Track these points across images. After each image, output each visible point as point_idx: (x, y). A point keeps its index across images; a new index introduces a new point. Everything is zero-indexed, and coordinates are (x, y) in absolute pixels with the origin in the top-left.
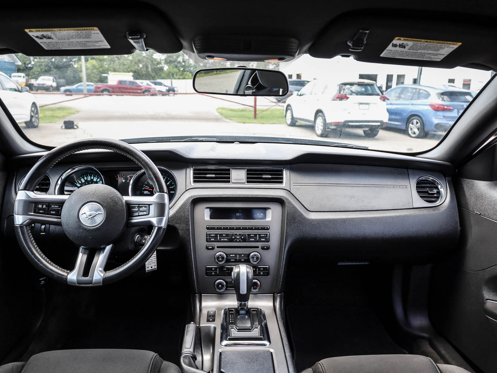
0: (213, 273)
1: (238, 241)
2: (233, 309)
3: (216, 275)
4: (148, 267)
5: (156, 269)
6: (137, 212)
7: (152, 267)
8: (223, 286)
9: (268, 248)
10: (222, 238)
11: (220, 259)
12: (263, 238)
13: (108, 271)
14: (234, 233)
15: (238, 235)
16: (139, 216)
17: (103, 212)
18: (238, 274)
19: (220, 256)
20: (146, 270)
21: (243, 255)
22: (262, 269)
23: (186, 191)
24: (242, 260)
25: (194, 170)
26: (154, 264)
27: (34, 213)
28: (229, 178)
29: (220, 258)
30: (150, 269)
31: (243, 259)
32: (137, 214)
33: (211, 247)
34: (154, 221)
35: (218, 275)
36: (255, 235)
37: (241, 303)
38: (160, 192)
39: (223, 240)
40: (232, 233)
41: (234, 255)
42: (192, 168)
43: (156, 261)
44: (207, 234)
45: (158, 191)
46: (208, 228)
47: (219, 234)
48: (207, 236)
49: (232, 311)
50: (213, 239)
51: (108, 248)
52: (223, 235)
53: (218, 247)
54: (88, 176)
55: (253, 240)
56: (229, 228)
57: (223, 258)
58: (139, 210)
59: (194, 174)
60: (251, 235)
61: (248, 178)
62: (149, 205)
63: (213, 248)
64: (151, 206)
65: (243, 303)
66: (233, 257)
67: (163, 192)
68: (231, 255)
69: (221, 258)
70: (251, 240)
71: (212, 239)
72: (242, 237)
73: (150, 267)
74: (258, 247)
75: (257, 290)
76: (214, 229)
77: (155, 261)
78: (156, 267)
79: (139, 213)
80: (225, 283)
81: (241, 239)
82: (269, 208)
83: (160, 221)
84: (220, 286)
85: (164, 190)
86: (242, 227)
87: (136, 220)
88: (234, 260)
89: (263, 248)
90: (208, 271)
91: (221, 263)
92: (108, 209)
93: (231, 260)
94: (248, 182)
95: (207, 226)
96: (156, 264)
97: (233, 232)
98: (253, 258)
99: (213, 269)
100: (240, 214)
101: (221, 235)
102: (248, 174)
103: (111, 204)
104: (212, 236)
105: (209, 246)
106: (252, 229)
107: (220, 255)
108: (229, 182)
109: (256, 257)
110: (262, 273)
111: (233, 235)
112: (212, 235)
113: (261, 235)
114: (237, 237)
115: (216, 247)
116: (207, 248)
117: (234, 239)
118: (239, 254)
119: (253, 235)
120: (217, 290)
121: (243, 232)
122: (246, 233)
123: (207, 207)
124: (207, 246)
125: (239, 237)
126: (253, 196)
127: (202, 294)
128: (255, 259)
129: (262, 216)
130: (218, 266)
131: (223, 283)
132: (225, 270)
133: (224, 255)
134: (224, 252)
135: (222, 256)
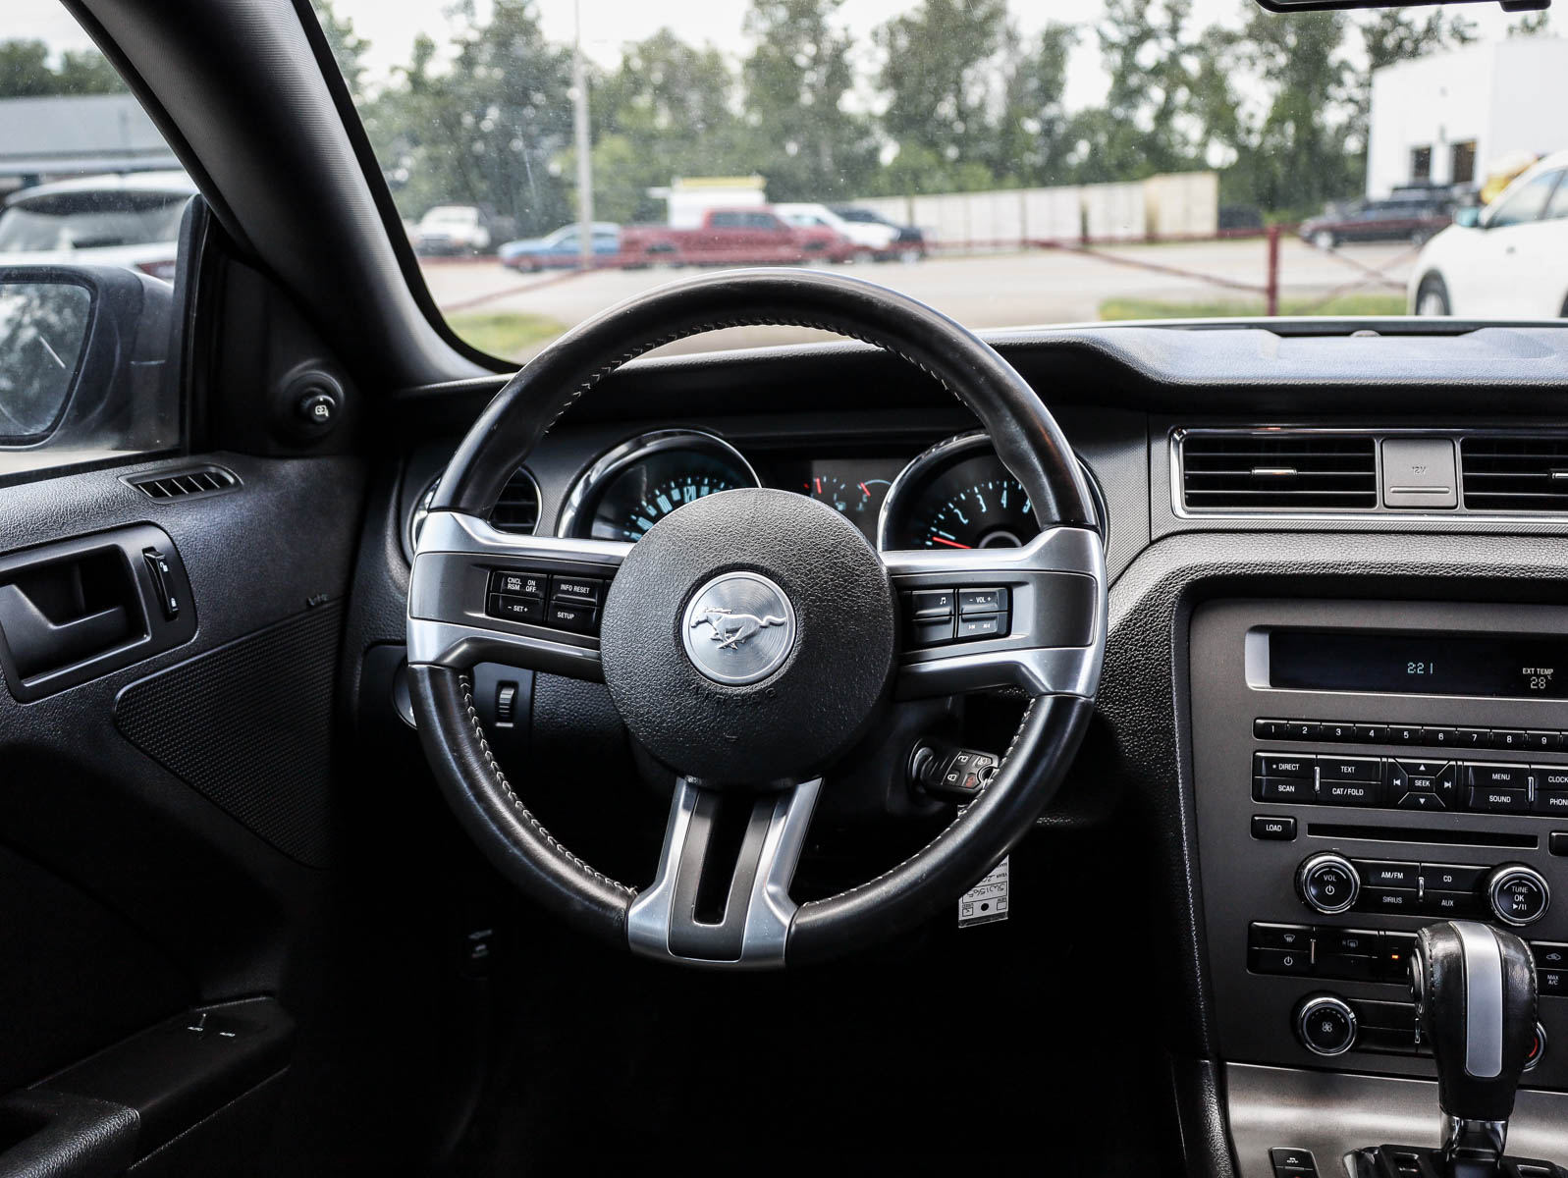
0: (1288, 961)
1: (1422, 801)
2: (1416, 1157)
3: (1303, 969)
4: (968, 906)
5: (1001, 915)
6: (948, 622)
7: (985, 907)
8: (1341, 1027)
10: (1338, 786)
11: (1330, 890)
12: (1557, 791)
13: (811, 900)
14: (1400, 761)
15: (1422, 773)
16: (956, 641)
17: (790, 615)
18: (1455, 967)
19: (1329, 872)
20: (961, 918)
21: (1448, 879)
22: (1554, 956)
23: (1152, 543)
24: (1444, 903)
25: (1190, 445)
26: (996, 893)
27: (488, 614)
28: (1370, 483)
29: (1328, 883)
30: (978, 913)
31: (1447, 897)
32: (946, 632)
33: (1276, 828)
34: (1034, 664)
35: (1312, 971)
36: (1519, 777)
37: (1466, 1123)
38: (1065, 522)
39: (1339, 791)
40: (1392, 760)
41: (1401, 876)
42: (1180, 433)
43: (1007, 878)
44: (1257, 761)
45: (1056, 517)
46: (1262, 732)
47: (1323, 763)
48: (1256, 771)
49: (1410, 1162)
50: (1291, 789)
51: (806, 793)
52: (1345, 769)
53: (1314, 829)
54: (686, 485)
55: (1506, 799)
56: (1372, 733)
57: (1343, 884)
58: (956, 614)
59: (1188, 463)
60: (1495, 777)
61: (1469, 484)
62: (1009, 587)
63: (1288, 834)
64: (1017, 592)
65: (1474, 1125)
66: (1395, 882)
67: (1081, 522)
68: (1387, 875)
69: (1332, 883)
70: (1492, 798)
71: (1281, 788)
72: (1446, 785)
73: (978, 906)
74: (1531, 841)
75: (1530, 1065)
76: (1293, 734)
77: (1001, 879)
78: (1004, 907)
79: (956, 630)
80: (1352, 1015)
81: (1442, 792)
83: (1066, 670)
84: (1327, 1027)
85: (1082, 515)
86: (1444, 732)
87: (940, 662)
88: (1399, 900)
89: (1559, 848)
90: (1262, 949)
91: (1331, 911)
92: (814, 601)
93: (1388, 899)
94: (1470, 503)
95: (1259, 721)
96: (1005, 892)
97: (1392, 754)
98: (1507, 891)
99: (1289, 939)
100: (1427, 669)
101: (1331, 769)
102: (1468, 465)
103: (826, 582)
104: (1286, 773)
105: (1269, 822)
106: (1498, 743)
107: (1330, 869)
108: (1370, 502)
109: (1524, 890)
110: (1553, 980)
111: (1393, 770)
112: (1283, 767)
113: (1552, 780)
114: (1418, 783)
115: (1303, 827)
116: (1258, 831)
117: (1399, 791)
118: (1425, 872)
119: (1505, 777)
120: (1311, 1047)
121: (1449, 760)
122: (1466, 764)
123: (1256, 624)
124: (1257, 818)
125: (1427, 779)
126: (1506, 572)
127: (1228, 1063)
128: (1517, 903)
129: (1545, 676)
130: (1312, 926)
131: (1343, 1016)
132: (1352, 945)
133: (1350, 871)
134: (1348, 855)
135: (1338, 876)
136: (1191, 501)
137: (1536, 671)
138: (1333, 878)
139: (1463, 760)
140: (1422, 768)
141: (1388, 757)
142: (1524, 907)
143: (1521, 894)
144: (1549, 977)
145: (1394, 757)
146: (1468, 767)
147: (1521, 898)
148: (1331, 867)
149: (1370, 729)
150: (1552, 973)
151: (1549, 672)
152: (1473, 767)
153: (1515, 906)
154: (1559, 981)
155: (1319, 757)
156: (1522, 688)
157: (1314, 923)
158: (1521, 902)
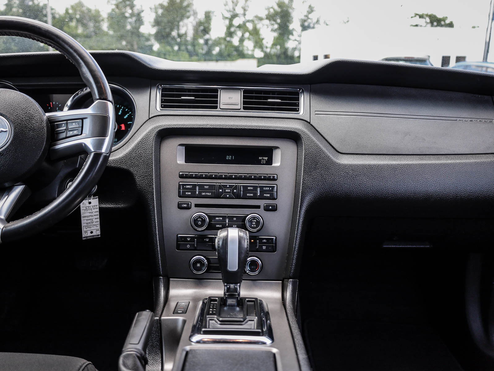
0: (188, 246)
1: (228, 196)
2: (217, 299)
3: (193, 248)
4: (86, 232)
5: (98, 235)
6: (64, 132)
7: (92, 232)
8: (202, 264)
9: (274, 209)
10: (204, 192)
11: (200, 223)
12: (266, 192)
13: (11, 221)
14: (221, 184)
15: (228, 188)
16: (66, 138)
17: (9, 128)
20: (83, 236)
21: (235, 219)
22: (264, 241)
23: (150, 119)
24: (234, 226)
26: (95, 228)
28: (216, 102)
30: (89, 234)
31: (235, 224)
32: (63, 135)
33: (185, 206)
34: (89, 143)
35: (195, 249)
36: (255, 188)
37: (230, 287)
39: (204, 194)
40: (219, 184)
41: (221, 219)
43: (99, 223)
44: (179, 185)
45: (98, 97)
46: (181, 177)
47: (199, 185)
48: (179, 188)
49: (215, 300)
50: (190, 193)
51: (17, 190)
52: (206, 187)
53: (197, 206)
55: (252, 195)
56: (214, 176)
57: (203, 221)
58: (67, 129)
60: (249, 188)
61: (245, 103)
62: (82, 119)
63: (188, 208)
64: (84, 120)
65: (232, 286)
66: (220, 221)
67: (106, 99)
68: (217, 219)
69: (200, 221)
70: (248, 195)
71: (187, 193)
72: (235, 191)
73: (89, 232)
74: (258, 207)
75: (257, 273)
76: (191, 177)
77: (97, 223)
78: (99, 233)
79: (66, 134)
80: (206, 261)
81: (233, 193)
82: (277, 148)
83: (100, 144)
84: (198, 265)
85: (107, 96)
86: (234, 175)
87: (62, 145)
88: (221, 226)
89: (267, 209)
90: (181, 242)
91: (200, 229)
92: (18, 124)
93: (217, 226)
94: (245, 108)
95: (181, 173)
96: (99, 227)
97: (219, 182)
98: (251, 222)
99: (189, 239)
100: (232, 158)
101: (201, 187)
102: (245, 97)
103: (23, 118)
104: (188, 189)
105: (183, 204)
106: (250, 178)
107: (200, 217)
108: (216, 107)
109: (255, 221)
110: (264, 248)
111: (220, 187)
112: (188, 187)
113: (264, 189)
114: (227, 191)
115: (193, 205)
116: (180, 207)
117: (222, 193)
118: (229, 217)
119: (251, 188)
120: (195, 272)
121: (236, 184)
122: (240, 185)
123: (180, 144)
124: (179, 203)
125: (229, 189)
126: (252, 127)
127: (171, 279)
128: (253, 225)
129: (265, 160)
130: (196, 235)
131: (203, 261)
132: (207, 240)
133: (206, 218)
134: (206, 213)
135: (202, 219)
136: (163, 106)
137: (263, 158)
138: (201, 220)
139: (240, 184)
140: (228, 186)
141: (218, 183)
142: (255, 226)
143: (254, 222)
144: (263, 247)
145: (220, 183)
146: (241, 186)
147: (254, 223)
149: (213, 175)
151: (266, 158)
152: (242, 185)
153: (253, 226)
154: (266, 248)
155: (198, 183)
156: (259, 163)
157: (196, 234)
158: (254, 224)
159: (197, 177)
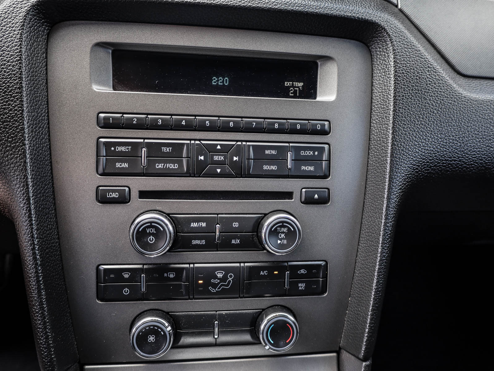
0: (126, 291)
1: (219, 170)
3: (136, 297)
9: (324, 200)
10: (160, 162)
11: (151, 239)
12: (307, 160)
14: (203, 142)
15: (219, 151)
19: (151, 227)
21: (236, 225)
22: (302, 271)
24: (233, 242)
29: (150, 234)
31: (235, 238)
33: (114, 195)
35: (144, 297)
36: (282, 151)
39: (160, 166)
40: (197, 142)
41: (204, 225)
44: (99, 145)
46: (106, 124)
47: (148, 145)
48: (99, 153)
50: (126, 165)
52: (164, 149)
53: (144, 194)
55: (274, 168)
56: (184, 123)
57: (161, 234)
60: (267, 152)
63: (123, 199)
66: (199, 230)
68: (194, 225)
69: (153, 234)
70: (265, 167)
71: (118, 165)
72: (235, 159)
74: (288, 195)
75: (288, 348)
76: (129, 125)
80: (169, 328)
81: (231, 164)
82: (327, 58)
84: (151, 339)
86: (233, 121)
88: (203, 242)
89: (309, 201)
90: (107, 284)
91: (154, 255)
93: (195, 242)
95: (102, 115)
97: (198, 138)
98: (274, 232)
99: (126, 276)
101: (154, 149)
104: (121, 154)
105: (109, 191)
106: (269, 129)
107: (151, 224)
109: (285, 230)
110: (302, 286)
111: (201, 149)
112: (120, 149)
113: (303, 153)
114: (216, 158)
115: (135, 194)
116: (102, 198)
117: (204, 164)
118: (221, 221)
119: (273, 152)
120: (139, 354)
121: (237, 141)
122: (248, 143)
123: (99, 41)
124: (100, 188)
125: (222, 155)
126: (275, 5)
127: (86, 366)
128: (281, 240)
129: (298, 87)
130: (144, 264)
131: (162, 330)
132: (172, 276)
133: (166, 225)
134: (168, 212)
135: (157, 229)
137: (293, 84)
138: (153, 231)
139: (246, 141)
140: (219, 147)
141: (195, 140)
142: (285, 242)
143: (283, 233)
144: (300, 285)
145: (200, 140)
146: (249, 146)
147: (283, 235)
148: (151, 222)
149: (182, 120)
150: (302, 282)
151: (300, 84)
152: (253, 145)
153: (279, 242)
154: (305, 287)
155: (146, 141)
156: (284, 93)
157: (144, 262)
158: (283, 239)
159: (141, 126)
